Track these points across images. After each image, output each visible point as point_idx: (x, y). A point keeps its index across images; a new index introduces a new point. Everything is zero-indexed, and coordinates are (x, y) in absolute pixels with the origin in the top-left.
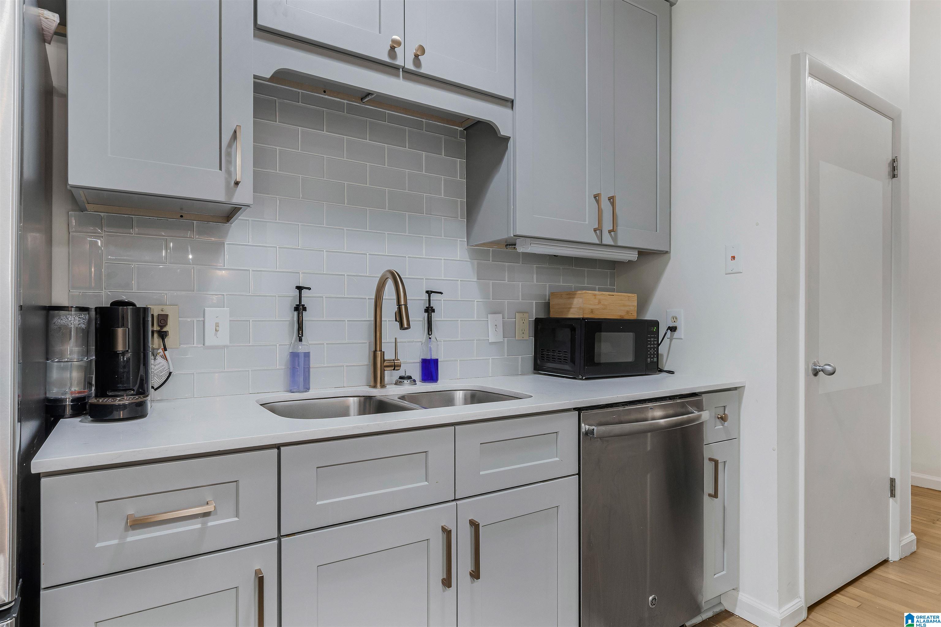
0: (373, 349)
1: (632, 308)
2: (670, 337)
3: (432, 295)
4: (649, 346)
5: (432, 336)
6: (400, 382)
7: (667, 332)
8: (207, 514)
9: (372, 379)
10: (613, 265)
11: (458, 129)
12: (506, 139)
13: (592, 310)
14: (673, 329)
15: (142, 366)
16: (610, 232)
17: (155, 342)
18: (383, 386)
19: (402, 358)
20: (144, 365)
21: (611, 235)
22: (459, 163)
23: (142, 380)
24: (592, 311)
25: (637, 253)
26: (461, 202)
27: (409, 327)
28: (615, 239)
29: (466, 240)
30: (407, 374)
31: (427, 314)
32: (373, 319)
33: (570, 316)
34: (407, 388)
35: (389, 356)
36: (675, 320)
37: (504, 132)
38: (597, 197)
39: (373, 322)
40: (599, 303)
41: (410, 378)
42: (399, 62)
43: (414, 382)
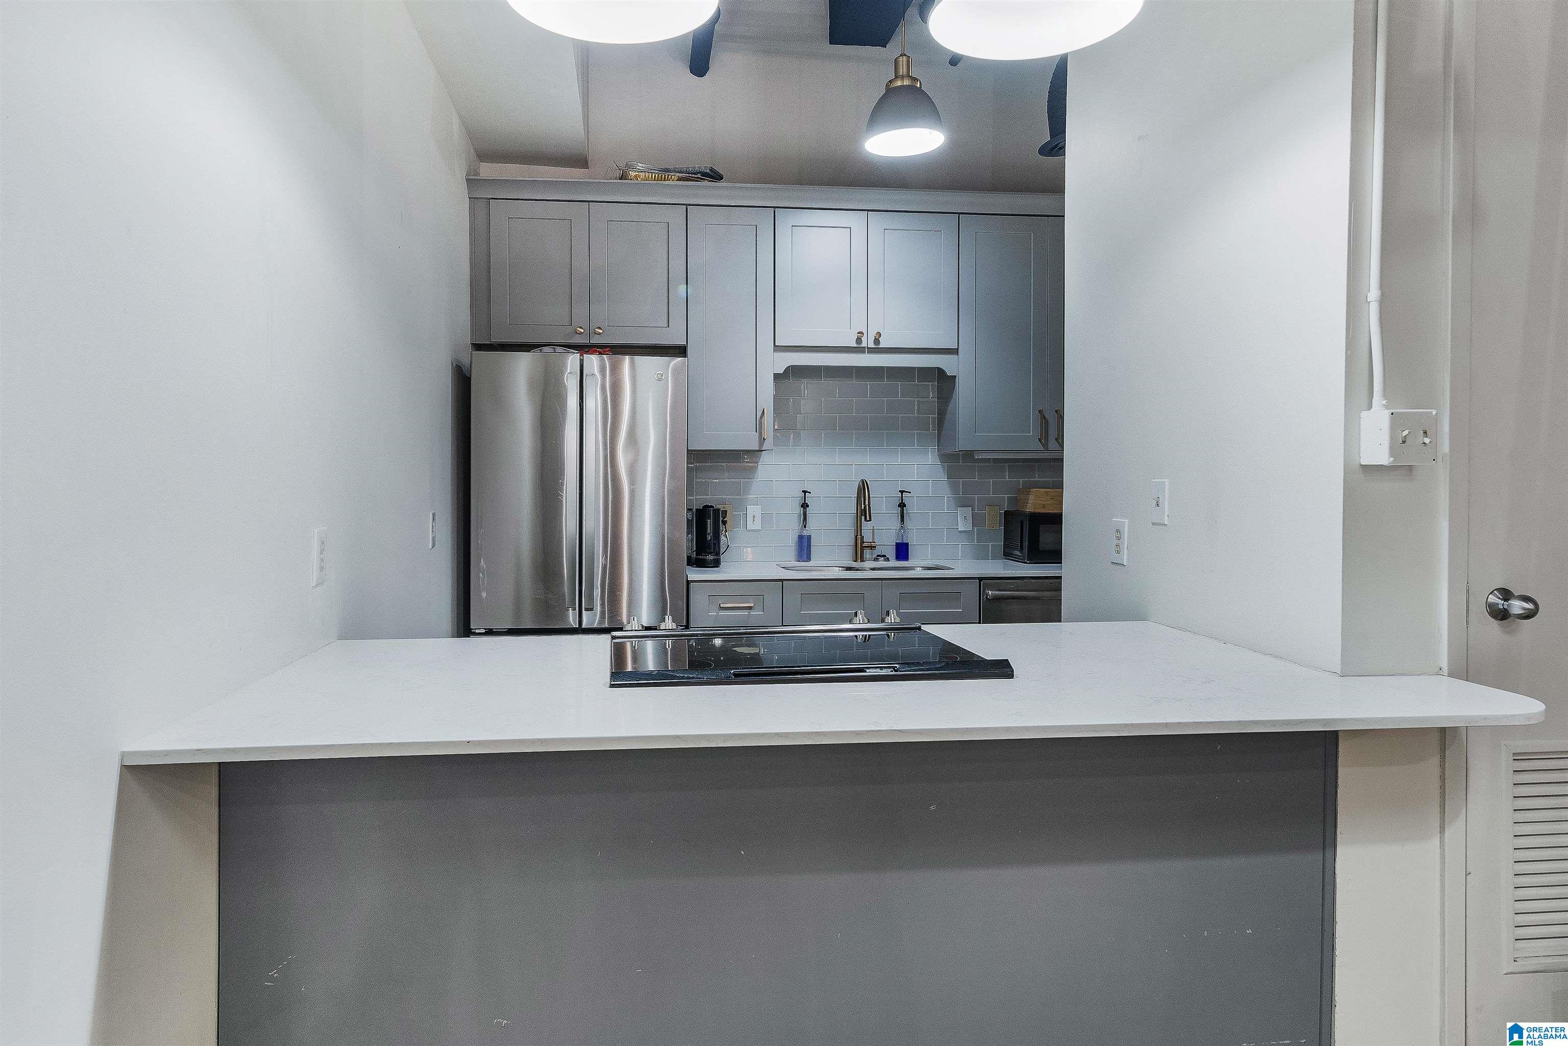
0: (855, 535)
3: (904, 494)
5: (905, 525)
6: (876, 559)
8: (750, 608)
9: (856, 556)
12: (954, 378)
16: (1056, 439)
17: (722, 527)
18: (862, 561)
19: (878, 541)
20: (718, 540)
22: (931, 386)
26: (933, 418)
27: (871, 519)
29: (937, 448)
30: (883, 552)
31: (900, 509)
32: (855, 513)
33: (1027, 510)
34: (881, 564)
35: (868, 538)
37: (950, 373)
38: (1042, 412)
39: (855, 517)
41: (885, 556)
42: (864, 344)
43: (888, 560)
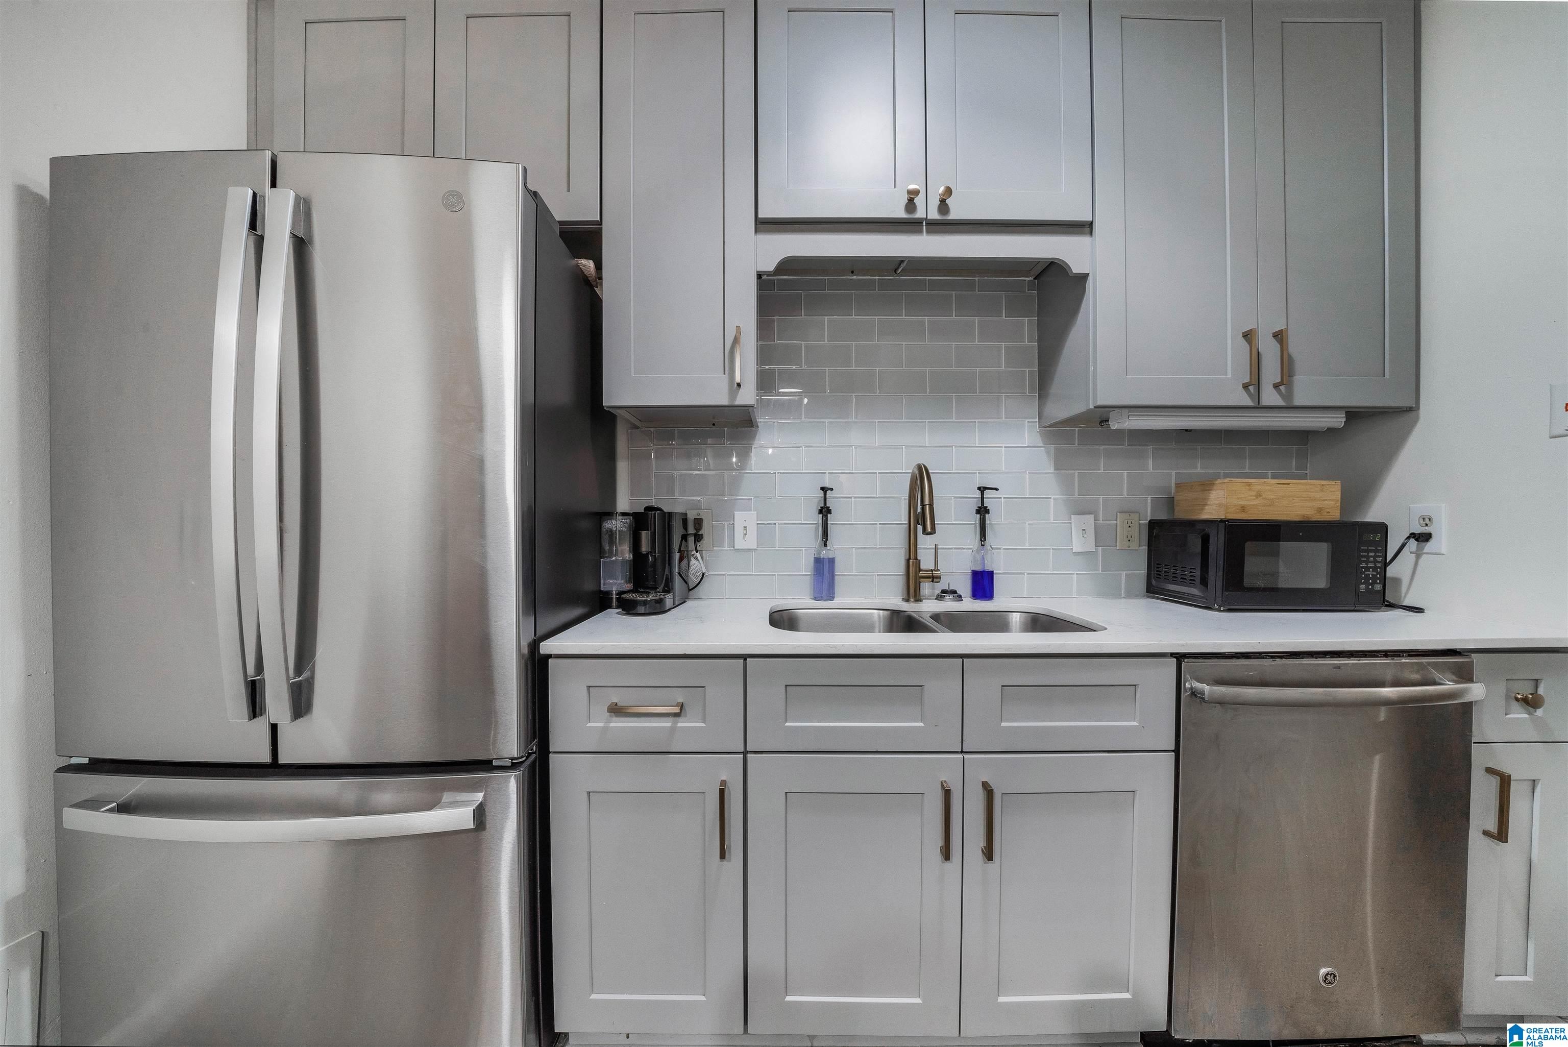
0: (907, 558)
1: (1331, 503)
2: (1416, 551)
3: (986, 492)
4: (1364, 565)
5: (987, 543)
6: (941, 597)
7: (1407, 542)
9: (906, 592)
10: (1303, 437)
11: (1025, 280)
12: (1083, 278)
13: (1243, 507)
14: (1423, 538)
15: (667, 565)
16: (1276, 386)
18: (917, 600)
19: (943, 569)
20: (669, 565)
21: (1279, 392)
22: (1027, 324)
23: (667, 579)
24: (1243, 509)
25: (1344, 416)
26: (1031, 373)
27: (933, 532)
28: (1288, 396)
29: (1037, 420)
30: (952, 588)
31: (978, 516)
32: (907, 522)
33: (1205, 516)
34: (949, 605)
35: (927, 563)
36: (1427, 521)
37: (1076, 268)
38: (1248, 336)
39: (907, 526)
40: (1259, 495)
41: (954, 592)
42: (920, 214)
43: (960, 598)
